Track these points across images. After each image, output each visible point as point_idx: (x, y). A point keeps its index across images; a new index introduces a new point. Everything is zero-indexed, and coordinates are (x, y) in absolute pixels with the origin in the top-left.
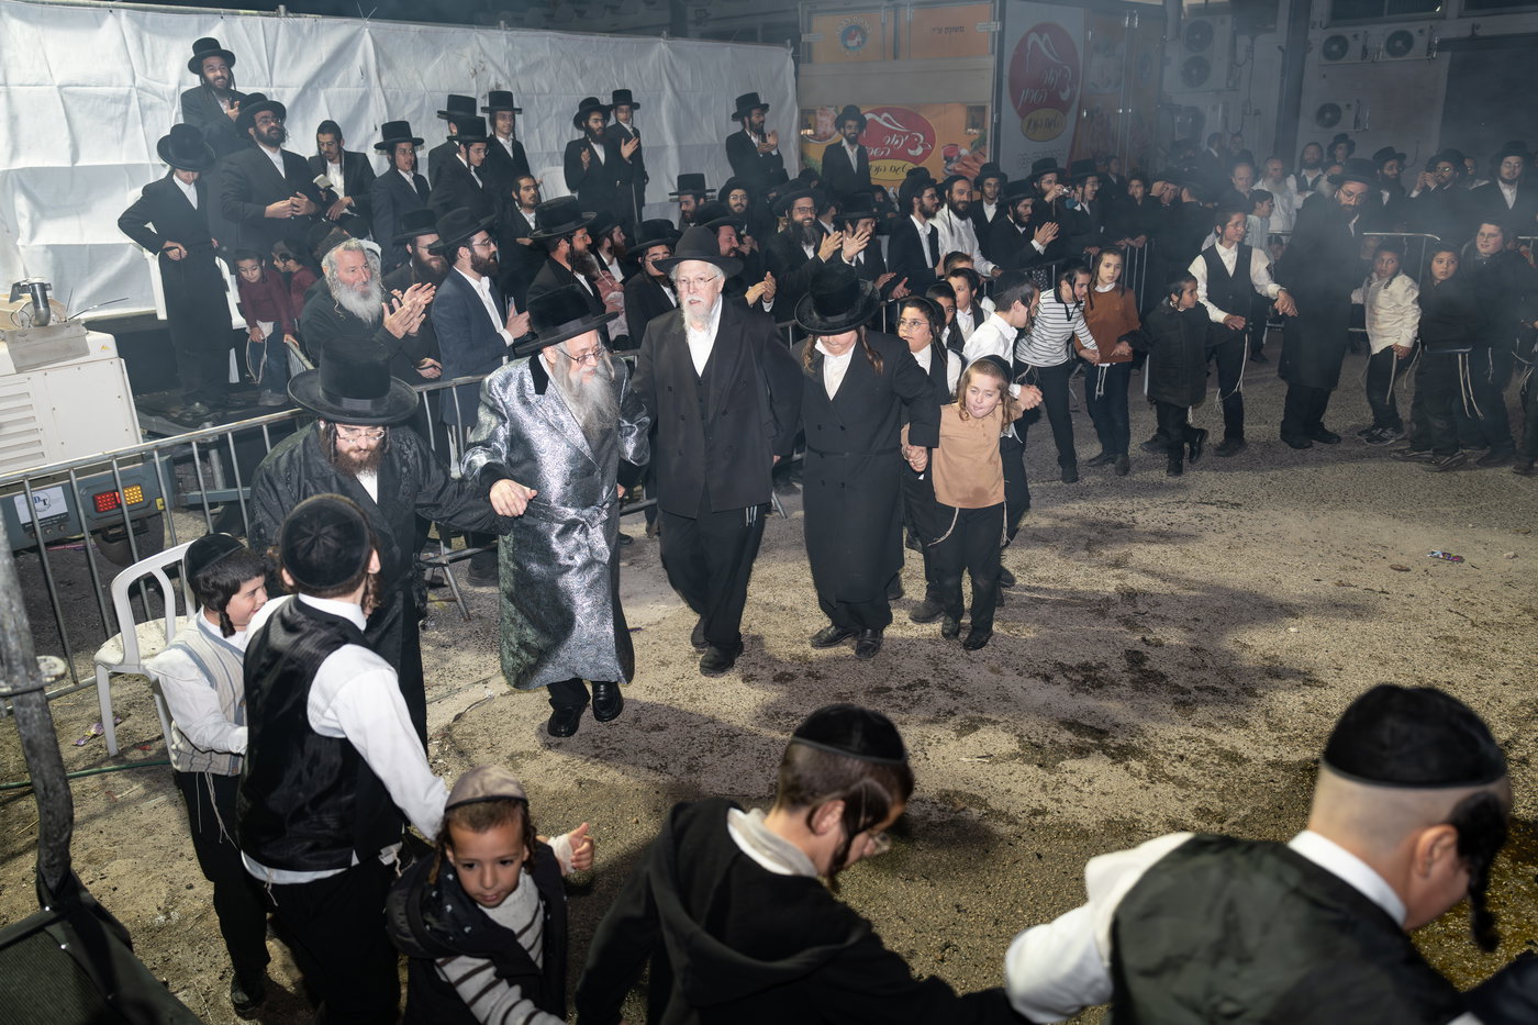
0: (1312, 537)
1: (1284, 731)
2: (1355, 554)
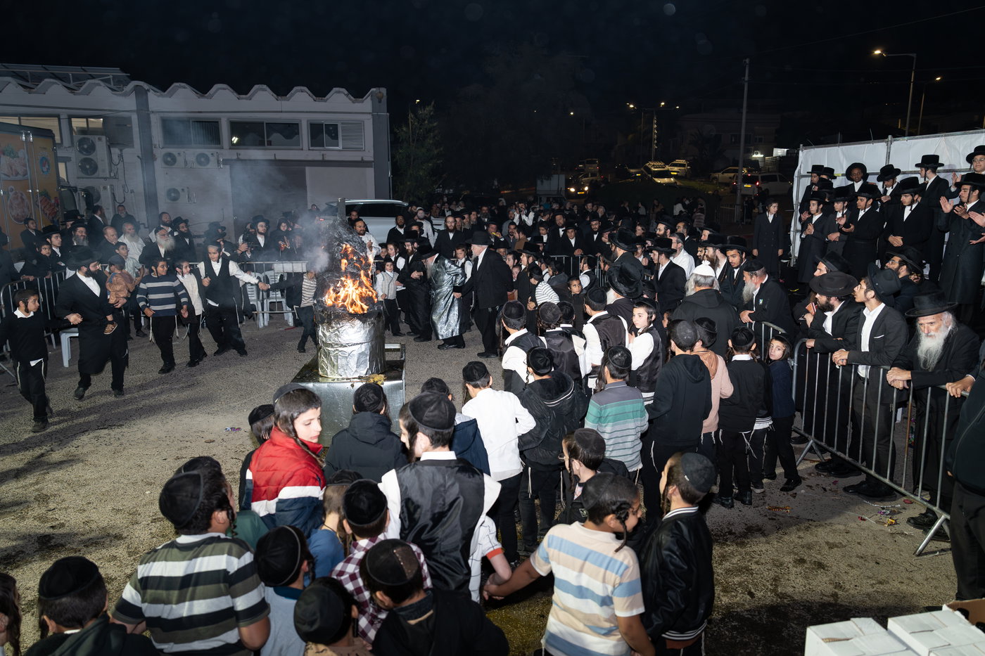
0: (164, 435)
1: (138, 553)
2: (187, 439)
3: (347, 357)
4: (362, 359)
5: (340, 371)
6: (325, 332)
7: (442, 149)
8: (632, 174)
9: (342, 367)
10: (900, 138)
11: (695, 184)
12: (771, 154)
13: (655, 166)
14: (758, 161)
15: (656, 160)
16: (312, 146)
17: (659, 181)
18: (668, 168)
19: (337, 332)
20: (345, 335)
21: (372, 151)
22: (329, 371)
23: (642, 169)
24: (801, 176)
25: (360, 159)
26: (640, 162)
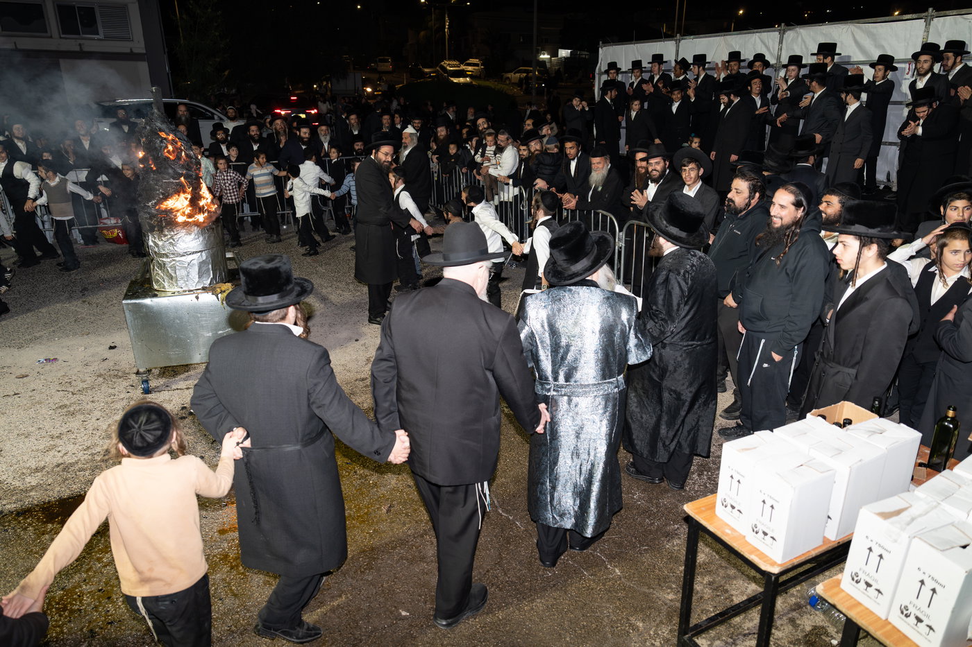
3: (186, 268)
4: (204, 269)
5: (181, 283)
6: (157, 241)
7: (228, 40)
8: (426, 73)
9: (182, 278)
10: (687, 37)
11: (490, 84)
12: (556, 55)
13: (450, 65)
14: (545, 61)
15: (450, 59)
16: (63, 34)
17: (455, 80)
18: (463, 67)
19: (171, 241)
20: (181, 243)
21: (143, 43)
22: (166, 284)
23: (438, 68)
24: (601, 74)
25: (128, 51)
26: (435, 62)
